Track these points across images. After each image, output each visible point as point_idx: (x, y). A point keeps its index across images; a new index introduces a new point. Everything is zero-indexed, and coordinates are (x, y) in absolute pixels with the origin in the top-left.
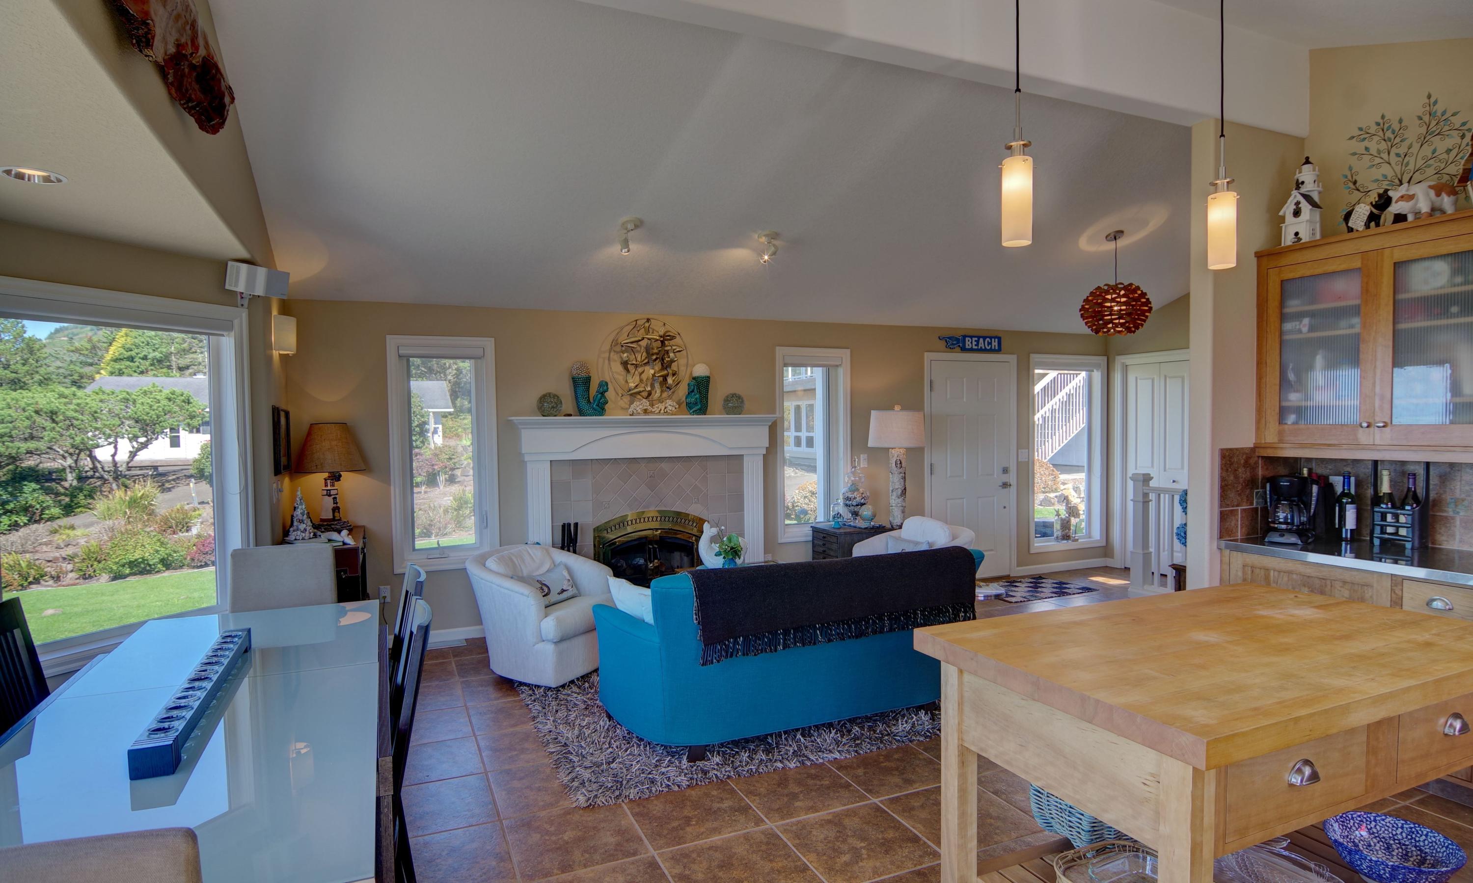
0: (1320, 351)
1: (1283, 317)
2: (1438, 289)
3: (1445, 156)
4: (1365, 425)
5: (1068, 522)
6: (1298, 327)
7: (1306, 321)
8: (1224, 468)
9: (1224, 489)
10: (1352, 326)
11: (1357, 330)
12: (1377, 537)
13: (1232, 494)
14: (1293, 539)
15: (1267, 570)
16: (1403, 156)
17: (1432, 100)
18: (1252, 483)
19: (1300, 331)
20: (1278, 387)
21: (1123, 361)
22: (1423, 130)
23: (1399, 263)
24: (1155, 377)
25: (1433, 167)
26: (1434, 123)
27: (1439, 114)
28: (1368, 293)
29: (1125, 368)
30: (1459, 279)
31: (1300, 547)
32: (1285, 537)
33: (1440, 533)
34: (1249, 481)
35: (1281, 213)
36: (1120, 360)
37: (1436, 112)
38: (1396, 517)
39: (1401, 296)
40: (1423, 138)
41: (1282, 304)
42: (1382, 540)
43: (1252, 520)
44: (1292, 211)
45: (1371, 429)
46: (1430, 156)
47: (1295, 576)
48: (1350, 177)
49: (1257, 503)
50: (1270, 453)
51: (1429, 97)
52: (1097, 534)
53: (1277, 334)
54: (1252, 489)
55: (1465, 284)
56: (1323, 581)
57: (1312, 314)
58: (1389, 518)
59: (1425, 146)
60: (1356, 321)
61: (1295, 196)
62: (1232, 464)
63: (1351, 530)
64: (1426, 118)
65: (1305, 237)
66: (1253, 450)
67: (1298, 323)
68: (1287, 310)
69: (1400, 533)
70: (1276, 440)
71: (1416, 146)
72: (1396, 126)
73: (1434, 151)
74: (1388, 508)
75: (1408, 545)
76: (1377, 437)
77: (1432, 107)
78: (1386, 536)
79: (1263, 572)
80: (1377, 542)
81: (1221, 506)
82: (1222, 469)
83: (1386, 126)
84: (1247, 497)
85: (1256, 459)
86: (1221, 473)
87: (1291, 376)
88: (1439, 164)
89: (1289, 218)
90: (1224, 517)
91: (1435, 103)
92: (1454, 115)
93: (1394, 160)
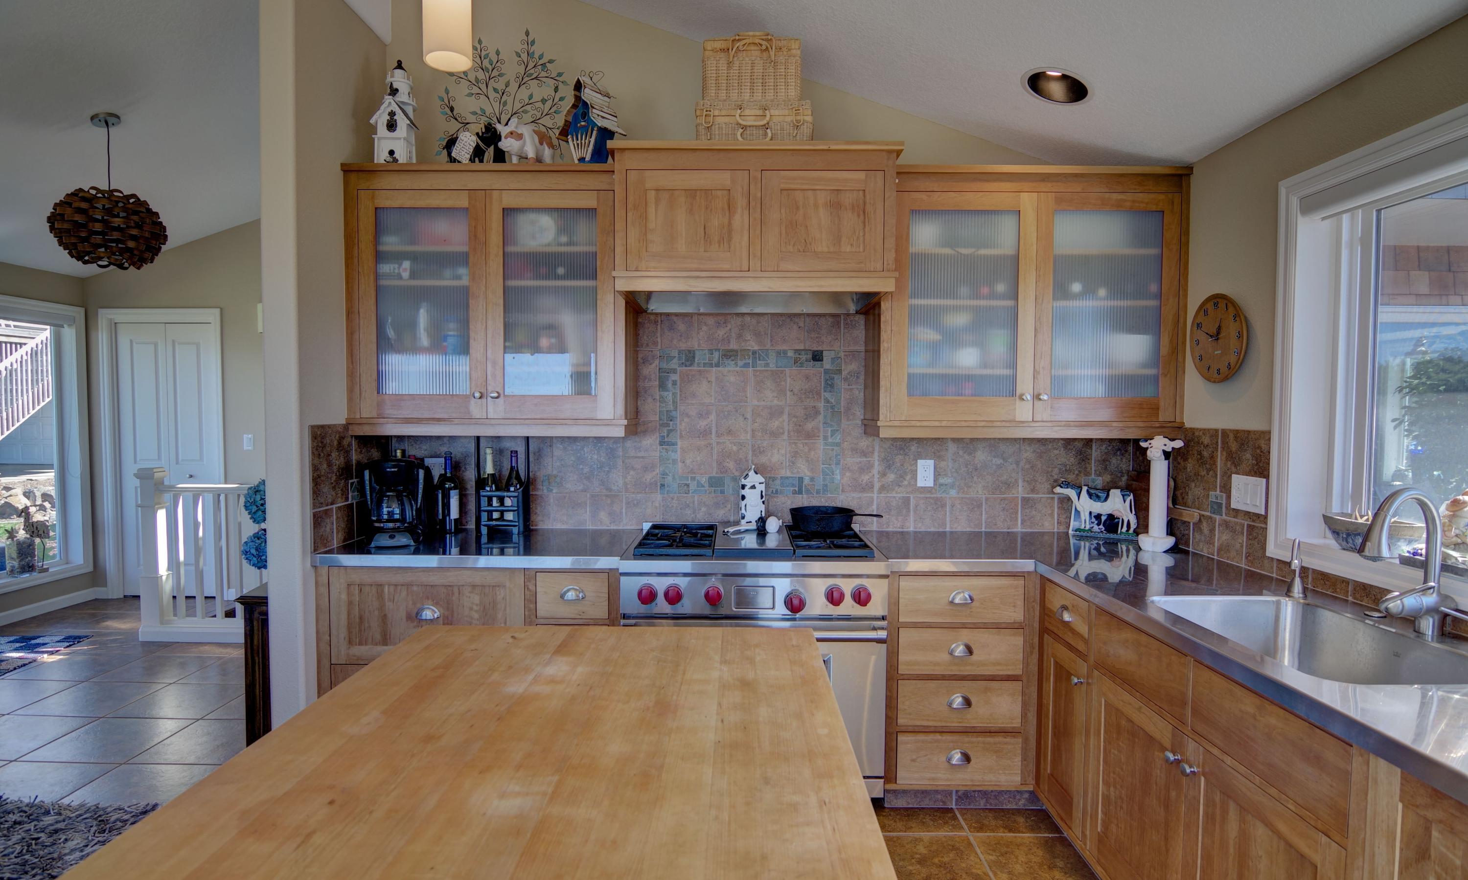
0: (424, 304)
1: (379, 257)
2: (546, 246)
3: (540, 105)
4: (477, 395)
5: (30, 545)
6: (396, 271)
7: (407, 264)
8: (316, 453)
9: (317, 481)
10: (459, 278)
11: (465, 282)
12: (485, 525)
13: (326, 489)
14: (403, 540)
15: (380, 586)
16: (501, 94)
17: (530, 39)
18: (346, 471)
19: (400, 277)
20: (375, 345)
21: (110, 316)
22: (522, 69)
23: (507, 209)
24: (159, 342)
25: (530, 114)
26: (531, 65)
27: (536, 56)
28: (477, 238)
29: (114, 327)
30: (564, 239)
31: (412, 549)
32: (395, 539)
33: (536, 514)
34: (343, 469)
35: (372, 121)
36: (105, 316)
37: (533, 53)
38: (501, 500)
39: (510, 249)
40: (521, 78)
41: (376, 241)
42: (488, 526)
43: (347, 521)
44: (385, 123)
45: (484, 400)
46: (527, 101)
47: (415, 588)
48: (446, 101)
49: (353, 498)
50: (367, 431)
51: (527, 34)
52: (79, 557)
53: (372, 277)
54: (347, 479)
55: (570, 245)
56: (449, 588)
57: (414, 257)
58: (495, 502)
59: (523, 87)
60: (462, 271)
61: (390, 103)
62: (324, 447)
63: (455, 520)
64: (524, 56)
65: (402, 156)
66: (346, 426)
67: (396, 266)
68: (382, 248)
69: (505, 518)
70: (374, 414)
71: (514, 86)
72: (494, 58)
73: (531, 97)
74: (492, 491)
75: (515, 530)
76: (491, 409)
77: (530, 46)
78: (494, 523)
79: (374, 589)
80: (484, 531)
81: (314, 506)
82: (313, 453)
83: (483, 53)
84: (342, 490)
85: (349, 439)
86: (313, 460)
87: (391, 333)
88: (535, 112)
89: (382, 130)
90: (318, 520)
91: (533, 42)
92: (550, 62)
93: (492, 94)
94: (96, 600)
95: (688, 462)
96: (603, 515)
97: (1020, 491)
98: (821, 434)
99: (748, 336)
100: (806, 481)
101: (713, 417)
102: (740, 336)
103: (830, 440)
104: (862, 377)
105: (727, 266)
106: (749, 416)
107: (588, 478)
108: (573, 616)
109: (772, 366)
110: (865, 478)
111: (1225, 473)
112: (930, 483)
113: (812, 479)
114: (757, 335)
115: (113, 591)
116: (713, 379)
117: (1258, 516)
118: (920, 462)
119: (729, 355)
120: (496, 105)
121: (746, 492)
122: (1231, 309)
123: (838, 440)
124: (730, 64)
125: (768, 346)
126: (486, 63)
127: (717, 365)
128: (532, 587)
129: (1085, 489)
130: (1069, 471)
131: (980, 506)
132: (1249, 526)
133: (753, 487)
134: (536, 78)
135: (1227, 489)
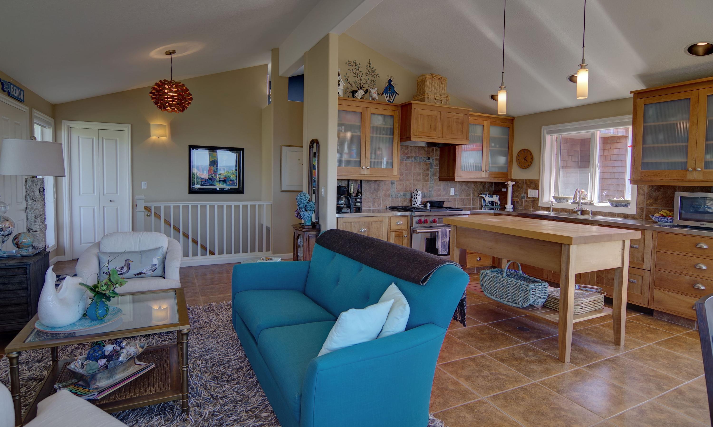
2: (379, 125)
3: (371, 82)
4: (363, 167)
11: (359, 134)
17: (370, 62)
19: (341, 131)
21: (68, 124)
22: (367, 71)
23: (371, 113)
24: (95, 138)
25: (368, 84)
26: (370, 70)
27: (372, 68)
28: (364, 122)
29: (70, 129)
30: (384, 123)
36: (66, 124)
39: (372, 125)
40: (367, 73)
45: (365, 169)
48: (346, 77)
51: (369, 60)
55: (386, 125)
57: (345, 125)
59: (367, 76)
64: (368, 67)
71: (365, 75)
72: (359, 65)
76: (366, 172)
83: (356, 64)
91: (371, 64)
92: (375, 70)
93: (359, 77)
94: (58, 262)
95: (398, 188)
96: (376, 205)
97: (472, 196)
98: (429, 181)
99: (413, 152)
100: (426, 194)
101: (404, 175)
102: (411, 152)
103: (431, 182)
104: (439, 165)
105: (435, 136)
106: (412, 175)
107: (372, 193)
108: (399, 229)
109: (418, 161)
110: (439, 193)
111: (526, 189)
112: (453, 194)
113: (427, 193)
114: (415, 152)
115: (68, 257)
116: (404, 165)
117: (536, 198)
118: (451, 188)
119: (409, 158)
120: (359, 80)
121: (417, 196)
122: (529, 152)
123: (433, 182)
124: (432, 82)
125: (417, 156)
126: (357, 67)
127: (405, 161)
128: (390, 221)
129: (487, 195)
130: (481, 191)
131: (463, 200)
132: (533, 201)
133: (419, 195)
134: (371, 74)
135: (527, 193)
